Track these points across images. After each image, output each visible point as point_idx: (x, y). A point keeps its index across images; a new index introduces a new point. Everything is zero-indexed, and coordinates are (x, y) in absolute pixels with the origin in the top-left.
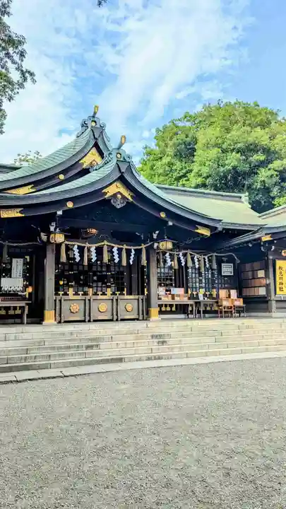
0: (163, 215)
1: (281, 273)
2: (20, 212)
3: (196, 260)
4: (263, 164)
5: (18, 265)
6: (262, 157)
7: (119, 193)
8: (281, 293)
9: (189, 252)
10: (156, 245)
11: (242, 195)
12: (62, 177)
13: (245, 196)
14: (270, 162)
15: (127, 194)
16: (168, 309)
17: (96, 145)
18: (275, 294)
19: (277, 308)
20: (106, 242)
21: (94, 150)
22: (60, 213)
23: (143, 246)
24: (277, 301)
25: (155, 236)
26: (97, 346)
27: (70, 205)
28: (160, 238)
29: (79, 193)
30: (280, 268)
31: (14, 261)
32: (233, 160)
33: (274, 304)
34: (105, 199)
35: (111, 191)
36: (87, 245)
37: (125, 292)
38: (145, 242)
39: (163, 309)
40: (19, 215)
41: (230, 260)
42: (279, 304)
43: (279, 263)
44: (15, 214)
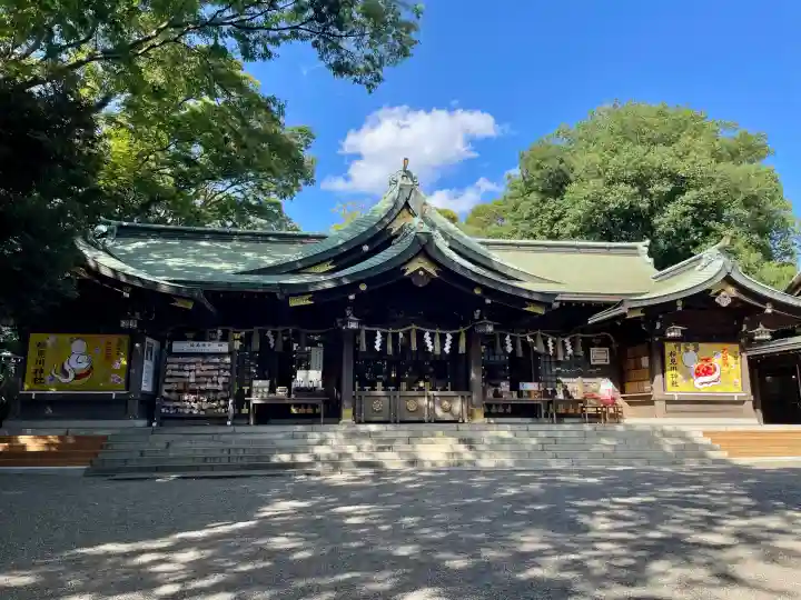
0: (477, 291)
1: (673, 360)
2: (310, 299)
3: (550, 344)
4: (671, 197)
5: (317, 355)
6: (667, 187)
7: (422, 269)
8: (675, 389)
9: (540, 333)
11: (640, 245)
12: (366, 248)
13: (643, 246)
15: (432, 270)
16: (501, 410)
17: (407, 205)
18: (664, 389)
19: (667, 412)
20: (413, 327)
22: (352, 297)
23: (462, 330)
24: (669, 402)
25: (478, 316)
27: (363, 287)
29: (373, 274)
30: (671, 354)
31: (314, 350)
32: (620, 196)
33: (660, 406)
34: (404, 278)
35: (411, 268)
36: (391, 331)
37: (449, 388)
38: (464, 325)
39: (494, 410)
40: (309, 302)
41: (604, 343)
42: (670, 407)
43: (669, 347)
44: (304, 301)
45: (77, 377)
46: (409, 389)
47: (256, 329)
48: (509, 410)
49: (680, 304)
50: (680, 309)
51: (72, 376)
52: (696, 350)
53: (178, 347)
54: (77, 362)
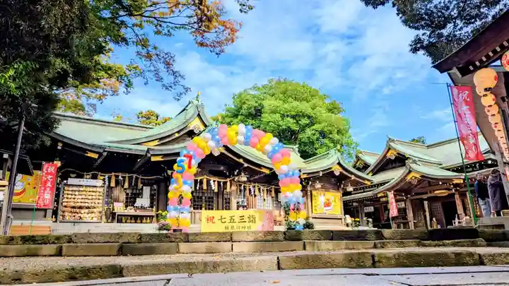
0: (241, 161)
1: (316, 199)
2: (162, 158)
3: (261, 190)
4: (308, 126)
6: (307, 121)
8: (316, 212)
9: (257, 184)
10: (236, 178)
11: (294, 147)
12: (177, 135)
13: (296, 147)
14: (313, 125)
17: (199, 115)
21: (197, 119)
23: (228, 180)
25: (236, 173)
28: (239, 174)
30: (315, 196)
31: (144, 188)
38: (229, 177)
43: (315, 193)
44: (159, 159)
45: (16, 194)
47: (113, 174)
49: (321, 173)
50: (321, 175)
52: (324, 195)
53: (71, 181)
54: (15, 186)
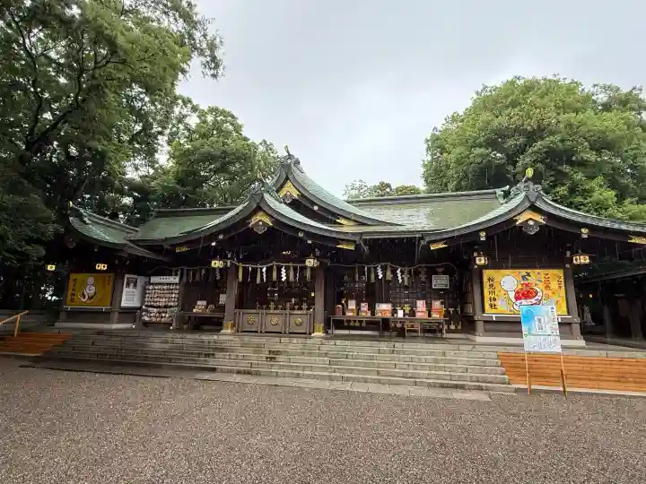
0: (301, 235)
1: (491, 286)
7: (261, 221)
8: (494, 311)
11: (498, 190)
15: (267, 221)
17: (288, 179)
18: (483, 311)
19: (486, 332)
20: (274, 263)
22: (214, 244)
24: (485, 322)
26: (213, 354)
27: (221, 237)
30: (489, 279)
33: (480, 326)
34: (248, 229)
35: (253, 221)
36: (259, 266)
40: (187, 249)
41: (446, 271)
42: (489, 327)
43: (487, 273)
45: (90, 298)
46: (276, 308)
48: (364, 324)
49: (483, 234)
50: (483, 239)
51: (87, 297)
53: (154, 279)
54: (90, 290)
